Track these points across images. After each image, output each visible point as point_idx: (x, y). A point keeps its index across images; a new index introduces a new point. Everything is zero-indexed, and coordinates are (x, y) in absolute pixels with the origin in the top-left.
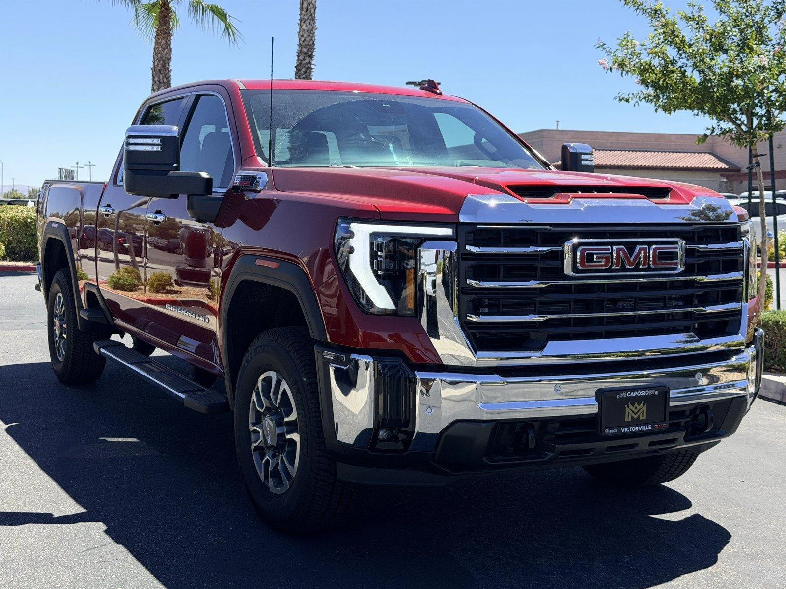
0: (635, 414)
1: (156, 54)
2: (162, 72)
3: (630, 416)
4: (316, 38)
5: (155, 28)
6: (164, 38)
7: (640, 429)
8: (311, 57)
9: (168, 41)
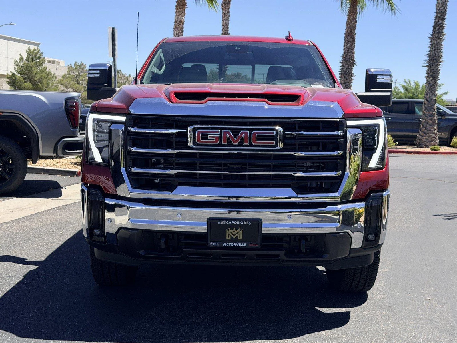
0: (234, 235)
1: (347, 25)
2: (350, 35)
3: (230, 236)
4: (448, 7)
5: (348, 10)
6: (352, 15)
7: (237, 245)
8: (443, 19)
9: (354, 16)
